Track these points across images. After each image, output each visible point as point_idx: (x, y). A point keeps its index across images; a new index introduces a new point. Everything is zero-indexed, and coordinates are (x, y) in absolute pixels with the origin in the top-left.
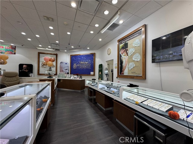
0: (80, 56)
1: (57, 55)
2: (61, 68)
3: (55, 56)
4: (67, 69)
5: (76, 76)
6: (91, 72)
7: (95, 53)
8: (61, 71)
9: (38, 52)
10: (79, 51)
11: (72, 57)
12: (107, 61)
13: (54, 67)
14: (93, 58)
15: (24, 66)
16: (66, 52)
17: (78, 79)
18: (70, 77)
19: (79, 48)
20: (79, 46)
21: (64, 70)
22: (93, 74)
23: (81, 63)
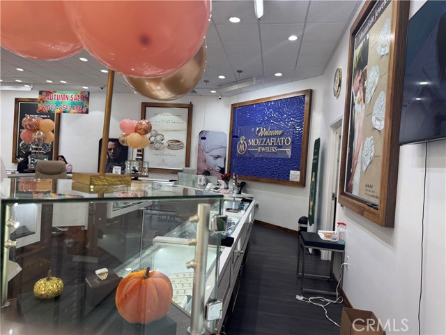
1: (190, 108)
2: (200, 150)
4: (218, 157)
6: (292, 172)
7: (311, 91)
8: (202, 161)
9: (143, 103)
15: (110, 144)
16: (213, 95)
18: (205, 185)
20: (240, 72)
21: (211, 160)
22: (298, 179)
23: (261, 134)
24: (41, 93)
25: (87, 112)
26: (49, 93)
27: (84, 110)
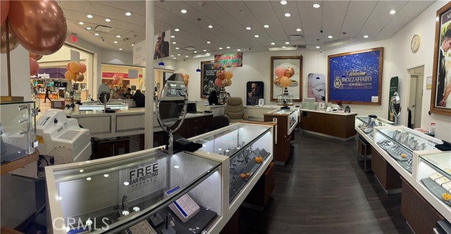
0: (349, 57)
1: (301, 58)
2: (309, 86)
3: (299, 60)
4: (321, 90)
5: (337, 107)
6: (373, 97)
7: (383, 48)
8: (311, 93)
9: (272, 57)
10: (344, 45)
11: (332, 60)
12: (409, 70)
13: (297, 85)
14: (377, 62)
15: (253, 85)
16: (318, 50)
17: (342, 113)
18: (325, 109)
19: (345, 37)
20: (344, 33)
21: (316, 92)
22: (377, 101)
23: (351, 74)
24: (215, 56)
25: (242, 66)
26: (220, 56)
27: (240, 64)
